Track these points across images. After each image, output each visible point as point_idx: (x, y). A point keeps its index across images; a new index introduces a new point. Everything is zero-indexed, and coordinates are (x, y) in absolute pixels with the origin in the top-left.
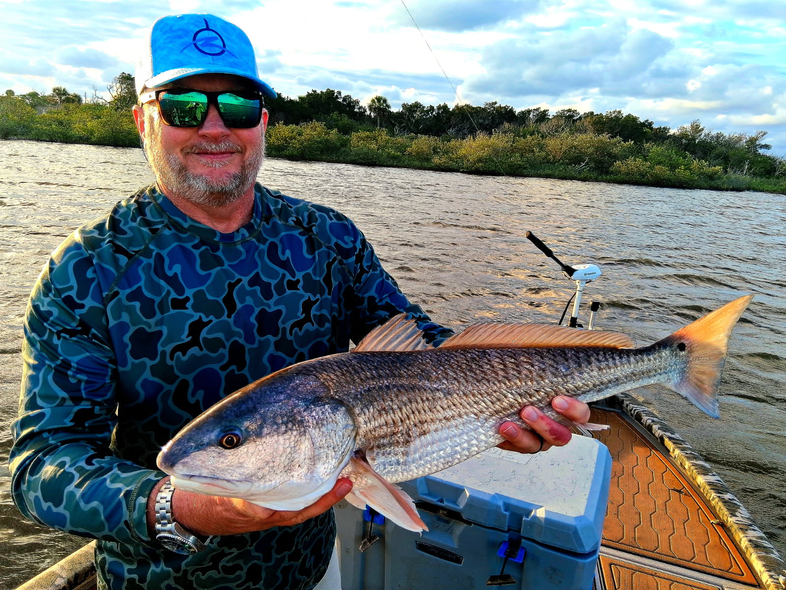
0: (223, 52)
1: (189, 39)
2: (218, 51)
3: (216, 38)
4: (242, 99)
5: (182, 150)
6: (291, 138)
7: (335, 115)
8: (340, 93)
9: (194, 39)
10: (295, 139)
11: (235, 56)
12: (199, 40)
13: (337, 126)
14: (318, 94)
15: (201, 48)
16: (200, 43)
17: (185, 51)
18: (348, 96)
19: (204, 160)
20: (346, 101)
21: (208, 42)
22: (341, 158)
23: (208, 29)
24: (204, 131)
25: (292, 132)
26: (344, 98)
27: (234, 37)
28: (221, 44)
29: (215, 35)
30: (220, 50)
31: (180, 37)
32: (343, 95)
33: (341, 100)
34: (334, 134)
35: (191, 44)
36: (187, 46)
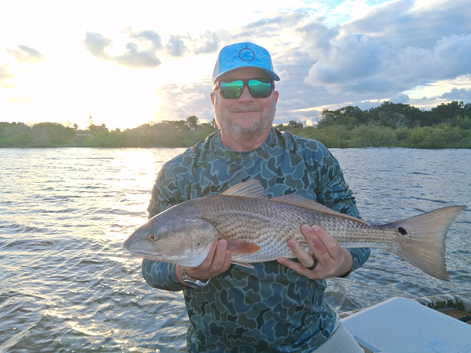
0: (253, 59)
1: (237, 54)
2: (251, 58)
3: (250, 53)
4: (261, 83)
5: (229, 110)
6: (425, 135)
7: (458, 117)
8: (462, 103)
9: (239, 54)
10: (428, 135)
11: (260, 61)
12: (242, 54)
13: (459, 124)
14: (446, 105)
15: (242, 57)
16: (242, 55)
17: (234, 60)
18: (468, 104)
19: (240, 115)
20: (467, 108)
21: (246, 55)
22: (463, 145)
23: (247, 48)
24: (241, 99)
25: (426, 131)
26: (465, 106)
27: (260, 52)
28: (253, 55)
29: (250, 51)
30: (252, 58)
31: (233, 54)
32: (465, 104)
33: (463, 107)
34: (457, 129)
35: (237, 56)
36: (235, 58)
